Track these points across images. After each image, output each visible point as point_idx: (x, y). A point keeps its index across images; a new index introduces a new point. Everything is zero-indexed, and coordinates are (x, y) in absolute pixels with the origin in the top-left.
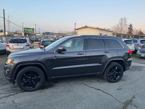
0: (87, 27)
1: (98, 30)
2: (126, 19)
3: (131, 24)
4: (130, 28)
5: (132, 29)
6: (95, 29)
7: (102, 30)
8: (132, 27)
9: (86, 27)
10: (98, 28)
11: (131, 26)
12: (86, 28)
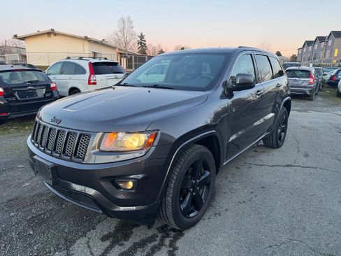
0: (56, 34)
1: (87, 44)
2: (131, 22)
3: (142, 34)
4: (141, 43)
5: (145, 44)
6: (81, 41)
7: (96, 42)
8: (145, 41)
9: (51, 33)
10: (86, 39)
11: (142, 37)
12: (52, 35)
